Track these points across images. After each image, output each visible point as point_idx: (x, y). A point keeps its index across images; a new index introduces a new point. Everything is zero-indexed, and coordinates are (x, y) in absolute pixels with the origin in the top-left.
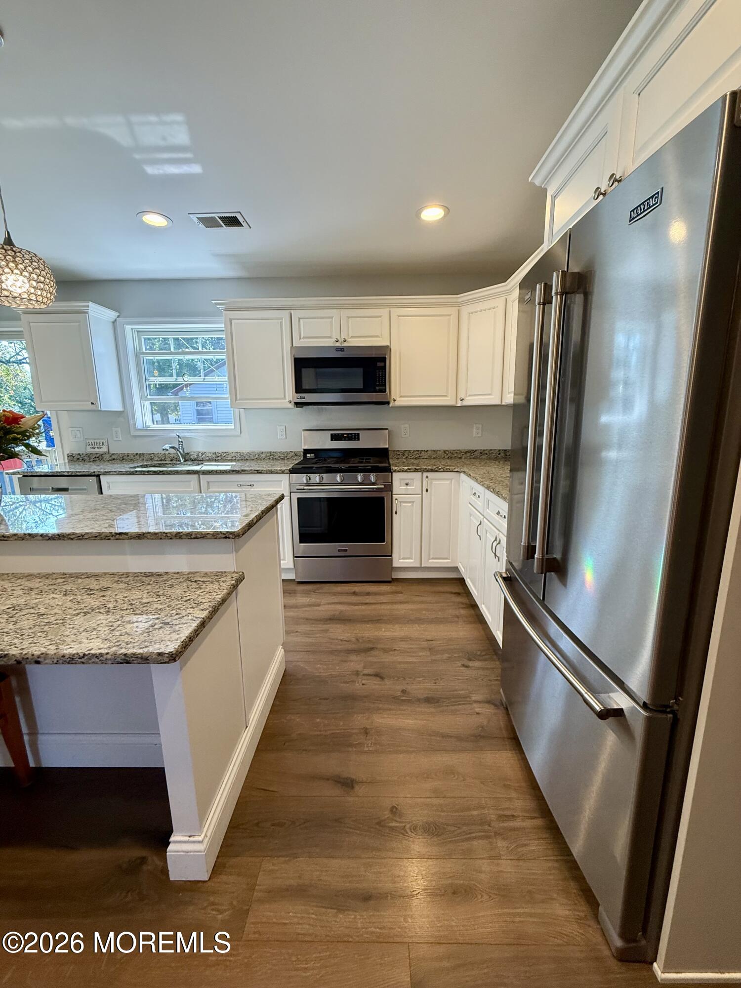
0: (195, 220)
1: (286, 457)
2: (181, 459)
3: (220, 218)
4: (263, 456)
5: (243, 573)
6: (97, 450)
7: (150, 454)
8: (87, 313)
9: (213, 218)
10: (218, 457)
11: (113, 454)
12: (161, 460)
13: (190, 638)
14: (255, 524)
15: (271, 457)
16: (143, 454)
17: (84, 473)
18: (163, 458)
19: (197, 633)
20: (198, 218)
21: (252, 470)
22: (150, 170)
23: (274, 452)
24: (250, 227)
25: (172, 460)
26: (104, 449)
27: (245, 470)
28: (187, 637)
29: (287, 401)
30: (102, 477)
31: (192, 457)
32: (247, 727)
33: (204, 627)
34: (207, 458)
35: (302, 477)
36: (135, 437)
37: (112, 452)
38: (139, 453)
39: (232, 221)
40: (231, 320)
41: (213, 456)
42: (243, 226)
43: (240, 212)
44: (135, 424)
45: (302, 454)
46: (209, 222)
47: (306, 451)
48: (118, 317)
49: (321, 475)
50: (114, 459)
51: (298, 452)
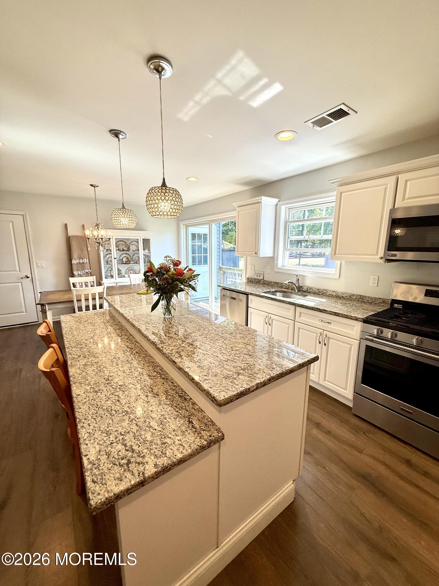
0: (311, 125)
1: (374, 302)
2: (296, 290)
3: (328, 115)
4: (354, 297)
5: (223, 435)
6: (258, 277)
7: (281, 284)
8: (261, 202)
9: (323, 118)
10: (320, 292)
11: (265, 281)
12: (287, 288)
13: (118, 496)
14: (253, 391)
15: (360, 300)
16: (278, 283)
17: (242, 292)
18: (288, 287)
19: (130, 491)
20: (312, 123)
21: (331, 311)
22: (256, 103)
23: (363, 296)
24: (356, 112)
25: (292, 289)
26: (261, 278)
27: (326, 310)
28: (114, 494)
29: (379, 257)
30: (249, 296)
31: (304, 290)
32: (217, 547)
33: (143, 486)
34: (313, 292)
35: (374, 330)
36: (277, 272)
37: (265, 279)
38: (277, 282)
39: (339, 114)
40: (341, 193)
41: (317, 291)
42: (349, 114)
43: (343, 104)
44: (277, 264)
45: (390, 302)
46: (321, 122)
47: (394, 301)
48: (279, 201)
49: (395, 332)
50: (265, 284)
51: (386, 299)
